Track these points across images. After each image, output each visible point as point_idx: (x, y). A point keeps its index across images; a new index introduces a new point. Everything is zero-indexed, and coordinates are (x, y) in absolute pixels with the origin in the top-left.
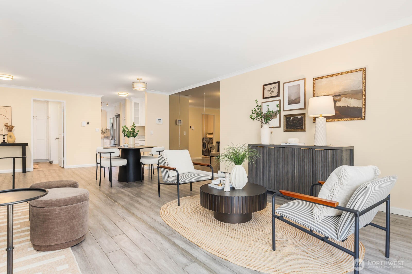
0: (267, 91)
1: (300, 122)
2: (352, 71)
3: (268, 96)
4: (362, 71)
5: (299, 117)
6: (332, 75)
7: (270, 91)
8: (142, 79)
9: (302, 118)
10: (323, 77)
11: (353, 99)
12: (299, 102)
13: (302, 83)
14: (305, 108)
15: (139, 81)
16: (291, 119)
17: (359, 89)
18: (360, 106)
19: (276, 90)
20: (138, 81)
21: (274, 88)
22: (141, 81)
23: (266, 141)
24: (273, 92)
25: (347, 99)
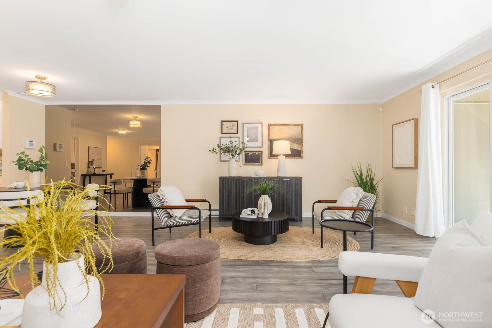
0: (226, 127)
1: (257, 157)
2: (295, 125)
3: (227, 132)
4: (301, 126)
5: (257, 153)
6: (282, 124)
7: (229, 128)
8: (46, 79)
9: (259, 154)
10: (275, 125)
11: (296, 144)
12: (257, 141)
13: (259, 126)
14: (262, 147)
15: (41, 80)
16: (250, 155)
17: (299, 137)
18: (300, 149)
19: (236, 128)
20: (38, 80)
21: (233, 125)
22: (43, 81)
23: (234, 173)
24: (232, 129)
25: (293, 143)
